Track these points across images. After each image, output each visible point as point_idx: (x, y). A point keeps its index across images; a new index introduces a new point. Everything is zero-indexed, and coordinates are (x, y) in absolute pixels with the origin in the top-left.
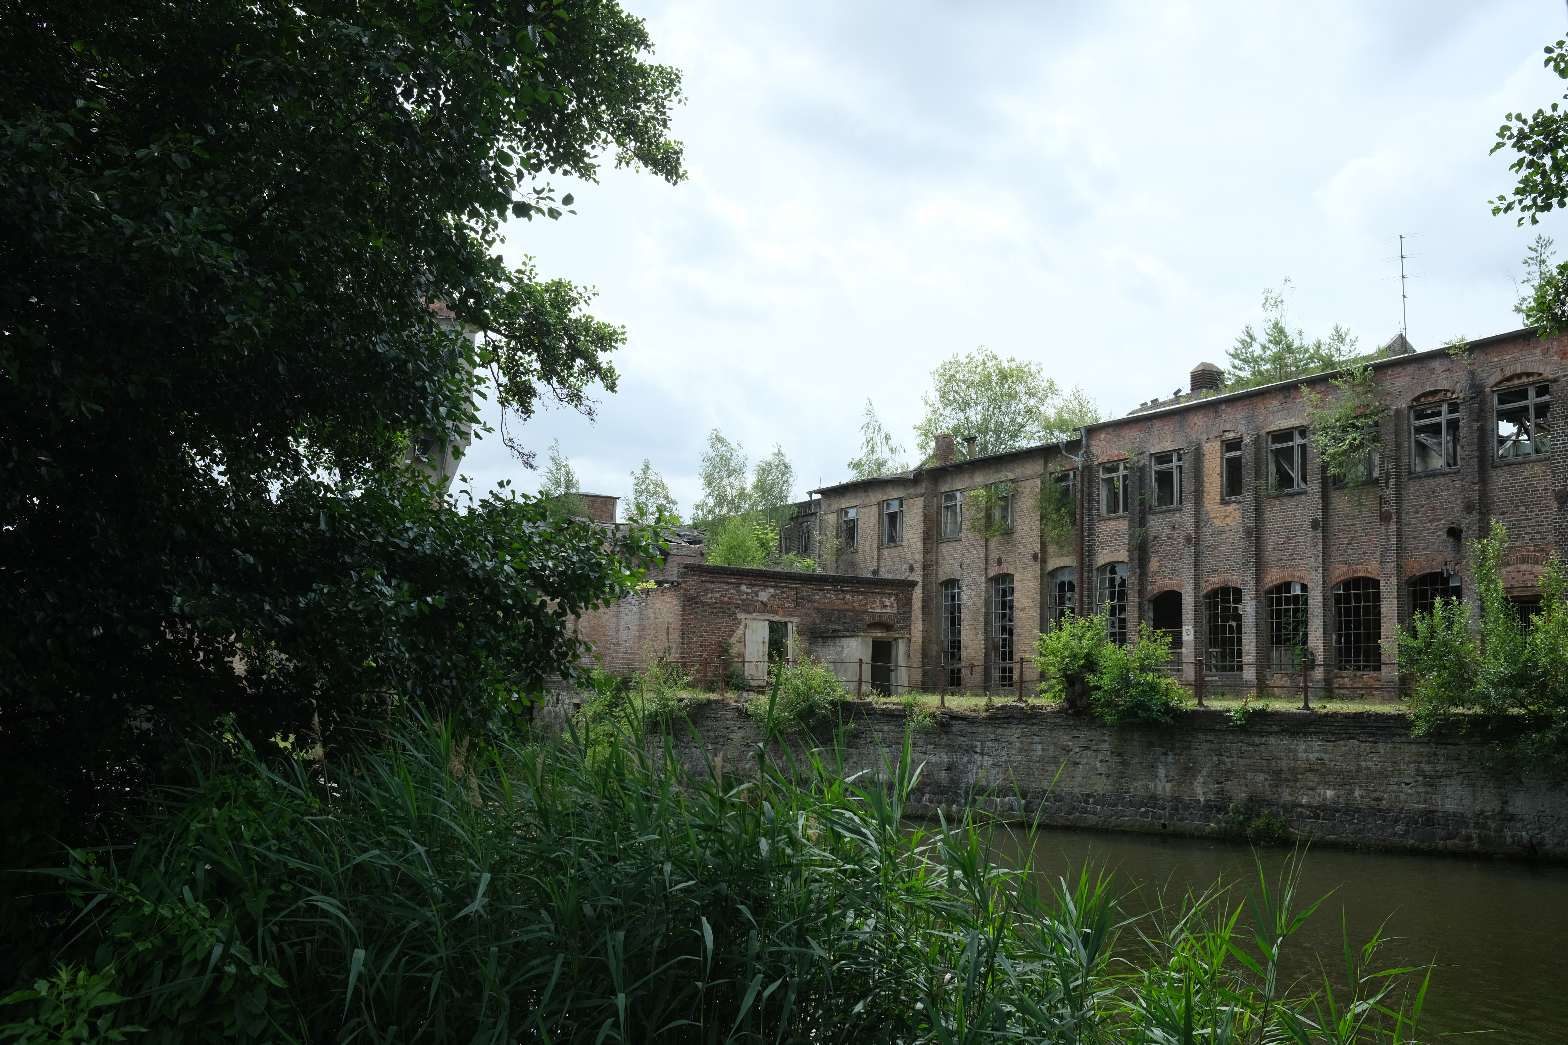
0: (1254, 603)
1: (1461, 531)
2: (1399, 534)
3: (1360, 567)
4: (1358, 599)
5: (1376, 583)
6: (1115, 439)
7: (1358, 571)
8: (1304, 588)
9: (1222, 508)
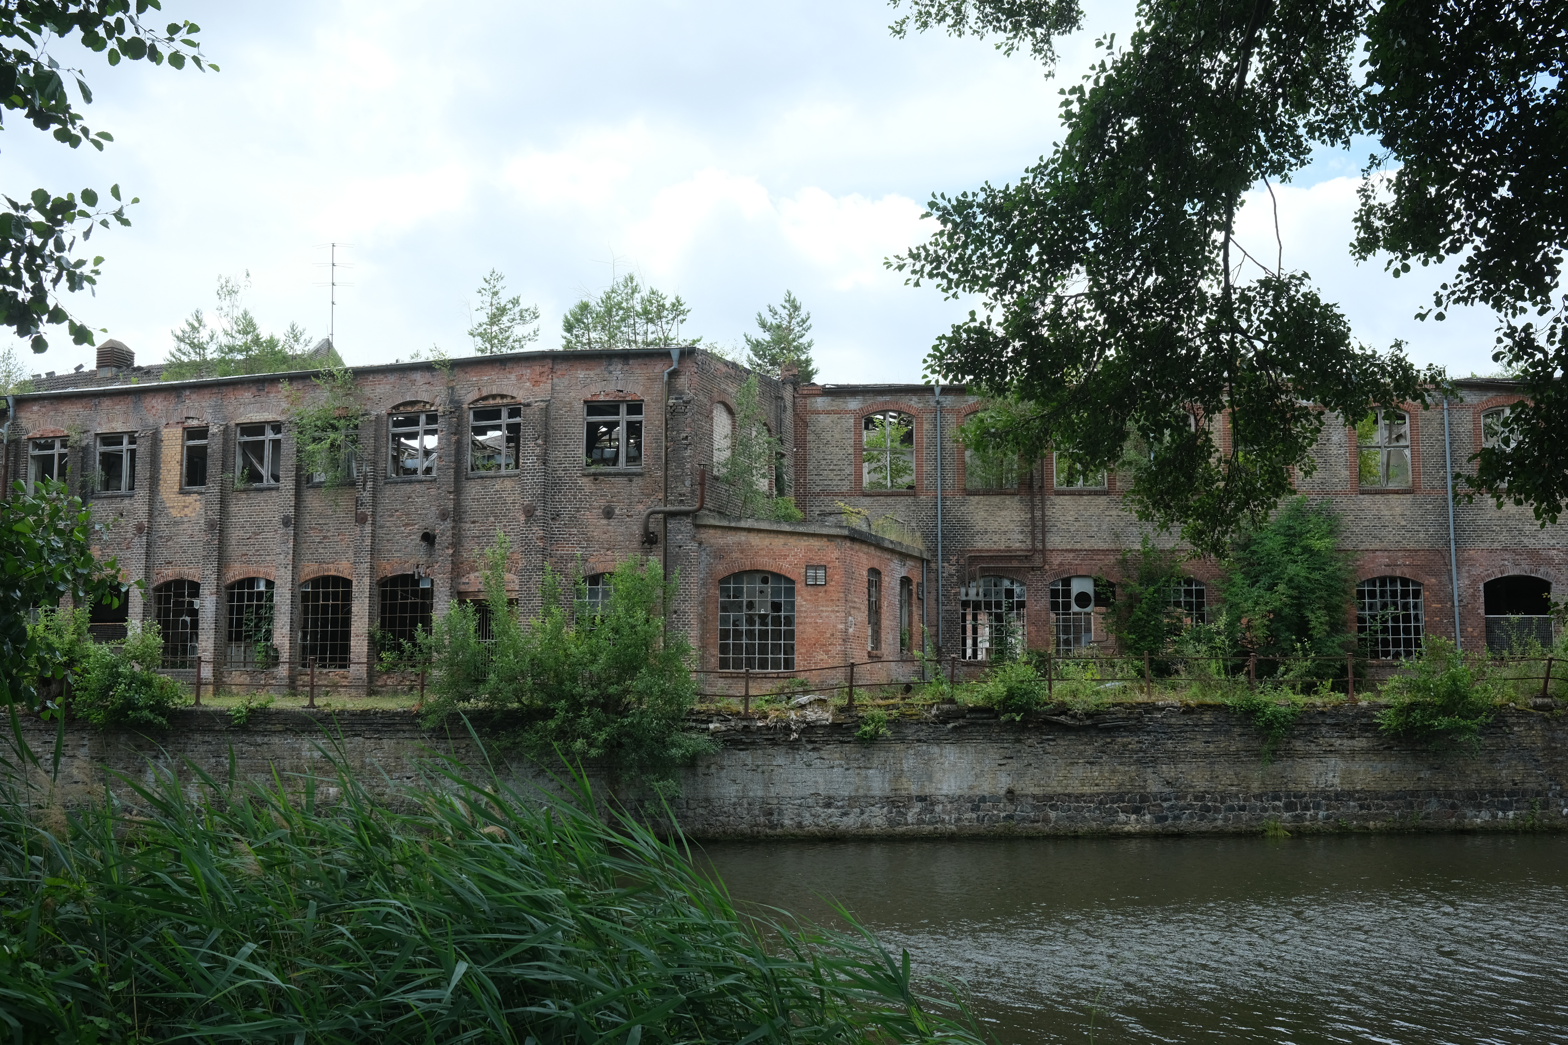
0: (214, 597)
1: (435, 537)
2: (373, 536)
3: (331, 566)
4: (326, 597)
5: (348, 583)
6: (52, 413)
7: (329, 570)
8: (270, 584)
9: (181, 498)
